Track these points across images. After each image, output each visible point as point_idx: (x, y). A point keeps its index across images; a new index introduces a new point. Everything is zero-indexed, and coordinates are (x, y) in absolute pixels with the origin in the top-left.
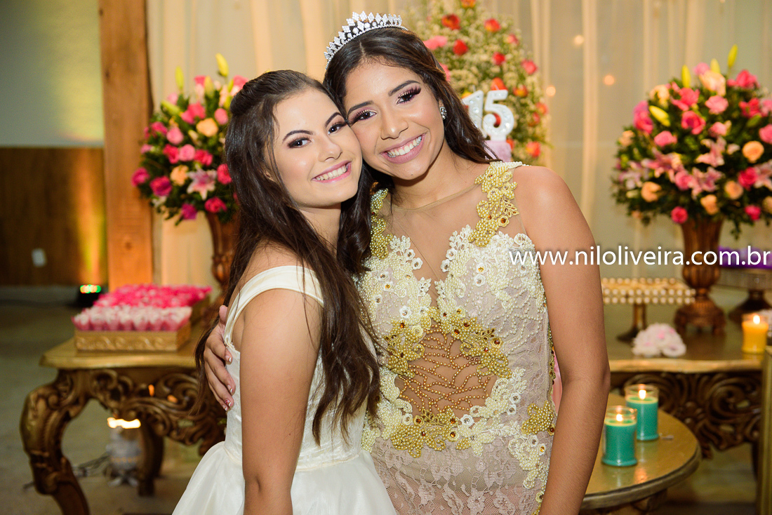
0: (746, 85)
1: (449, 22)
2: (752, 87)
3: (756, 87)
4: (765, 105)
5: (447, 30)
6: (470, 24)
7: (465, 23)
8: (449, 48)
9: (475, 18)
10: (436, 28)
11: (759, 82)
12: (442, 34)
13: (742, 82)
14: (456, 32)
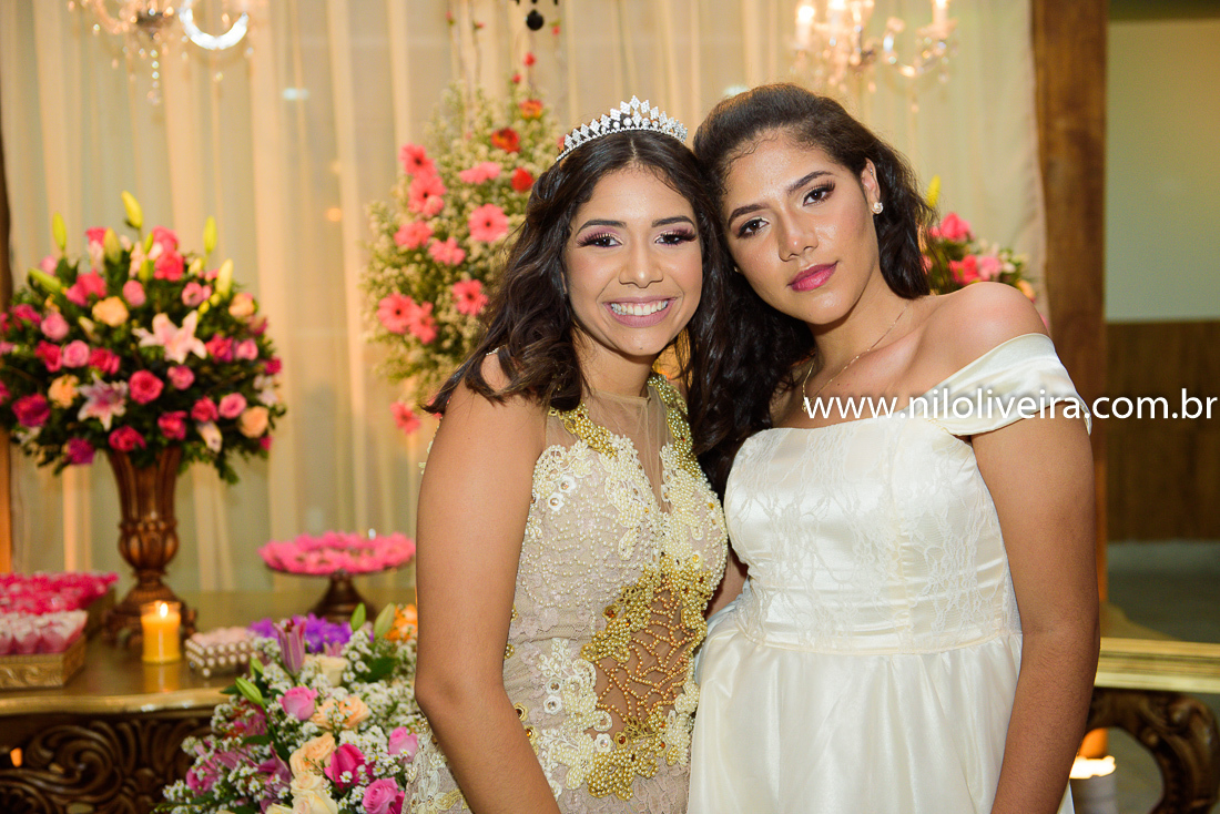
0: (956, 236)
1: (503, 141)
2: (963, 240)
3: (970, 240)
4: (985, 264)
5: (499, 153)
6: (535, 144)
7: (526, 143)
8: (504, 182)
9: (542, 133)
10: (483, 150)
11: (974, 230)
12: (491, 160)
13: (948, 231)
14: (514, 156)
